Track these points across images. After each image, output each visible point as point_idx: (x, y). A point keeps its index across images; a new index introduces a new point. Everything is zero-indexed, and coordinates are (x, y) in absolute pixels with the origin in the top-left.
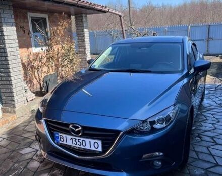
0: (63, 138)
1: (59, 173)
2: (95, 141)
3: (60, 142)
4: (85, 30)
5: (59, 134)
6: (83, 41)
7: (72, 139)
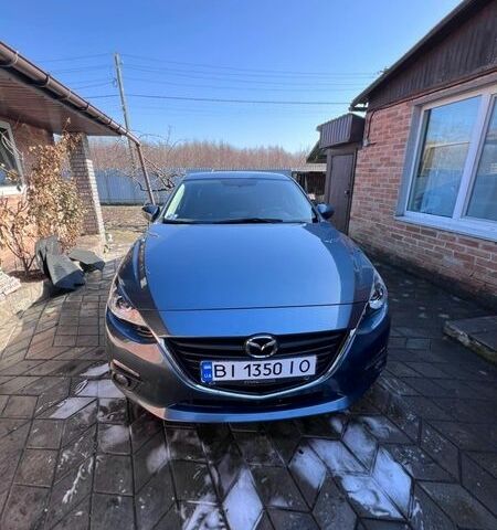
0: (223, 370)
1: (187, 434)
2: (303, 359)
3: (215, 379)
4: (88, 161)
5: (214, 363)
6: (87, 179)
7: (249, 366)
